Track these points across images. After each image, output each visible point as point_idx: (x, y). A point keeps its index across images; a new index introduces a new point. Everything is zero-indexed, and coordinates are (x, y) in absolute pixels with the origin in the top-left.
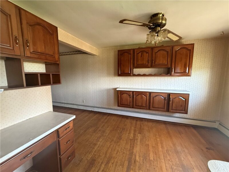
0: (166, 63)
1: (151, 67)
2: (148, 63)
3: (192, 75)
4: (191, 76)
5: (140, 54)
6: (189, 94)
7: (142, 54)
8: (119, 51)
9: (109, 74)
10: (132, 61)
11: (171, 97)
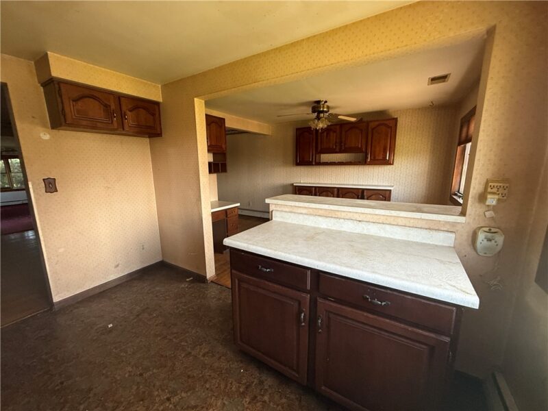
0: (360, 146)
1: (340, 152)
2: (336, 146)
3: (395, 163)
4: (393, 164)
5: (325, 134)
6: (390, 191)
7: (327, 134)
8: (297, 129)
9: (285, 163)
10: (314, 144)
11: (365, 194)
